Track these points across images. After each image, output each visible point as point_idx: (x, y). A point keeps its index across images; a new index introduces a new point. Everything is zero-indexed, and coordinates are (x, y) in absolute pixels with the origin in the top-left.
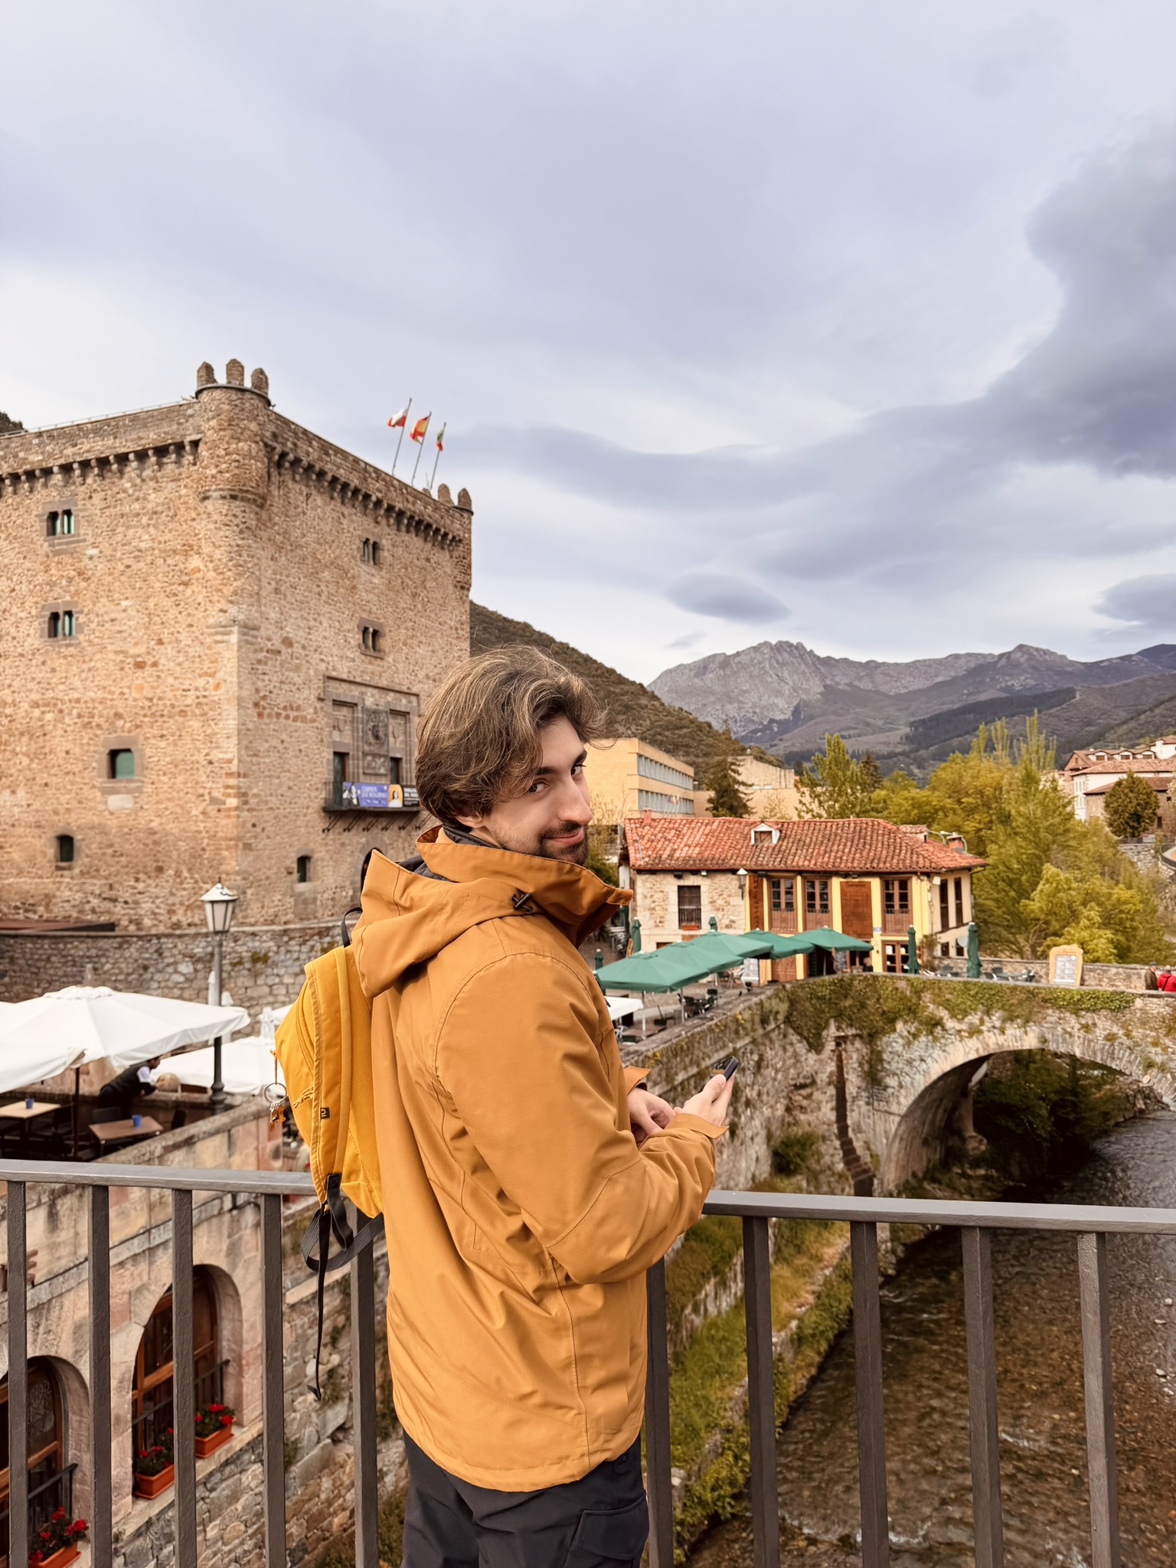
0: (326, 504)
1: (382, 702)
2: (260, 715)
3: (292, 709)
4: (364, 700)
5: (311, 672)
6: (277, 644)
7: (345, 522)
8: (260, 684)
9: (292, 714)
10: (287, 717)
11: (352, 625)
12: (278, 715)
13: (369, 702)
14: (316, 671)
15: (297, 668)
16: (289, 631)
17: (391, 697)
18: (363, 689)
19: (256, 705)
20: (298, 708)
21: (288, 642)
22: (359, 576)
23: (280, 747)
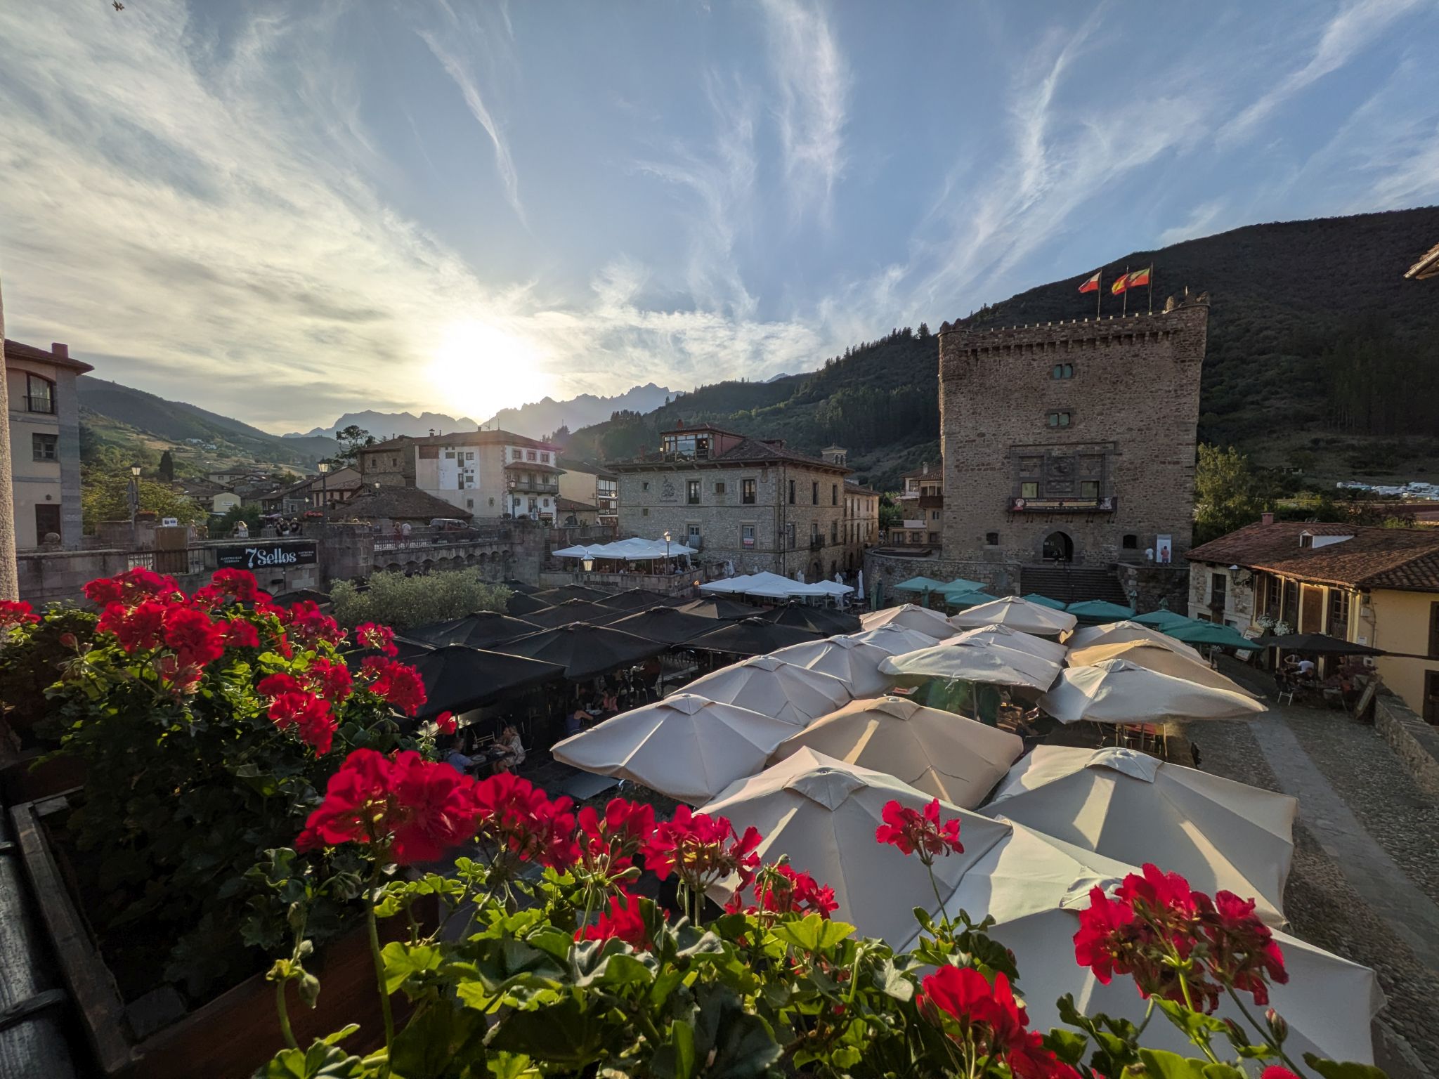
0: (1017, 360)
1: (1071, 452)
2: (959, 471)
3: (983, 465)
4: (1050, 454)
5: (1000, 446)
6: (972, 437)
7: (1035, 364)
8: (960, 457)
9: (983, 468)
10: (980, 470)
11: (1042, 414)
12: (972, 470)
13: (1056, 452)
14: (1004, 445)
15: (988, 446)
16: (983, 430)
17: (1080, 448)
18: (1050, 447)
19: (957, 466)
20: (988, 464)
21: (982, 435)
22: (1049, 387)
23: (975, 484)
